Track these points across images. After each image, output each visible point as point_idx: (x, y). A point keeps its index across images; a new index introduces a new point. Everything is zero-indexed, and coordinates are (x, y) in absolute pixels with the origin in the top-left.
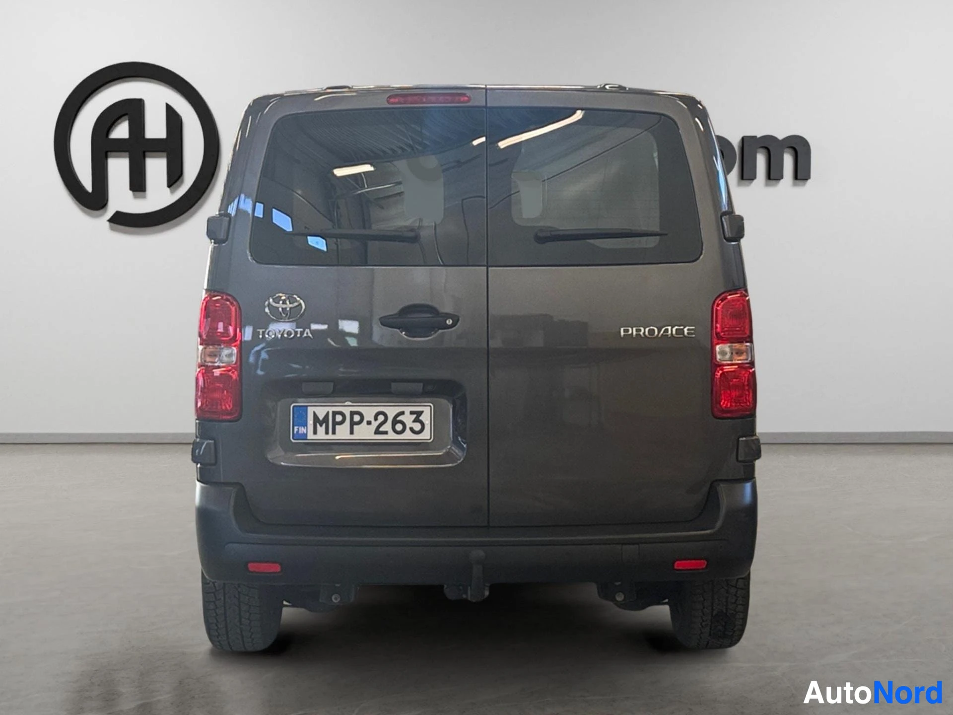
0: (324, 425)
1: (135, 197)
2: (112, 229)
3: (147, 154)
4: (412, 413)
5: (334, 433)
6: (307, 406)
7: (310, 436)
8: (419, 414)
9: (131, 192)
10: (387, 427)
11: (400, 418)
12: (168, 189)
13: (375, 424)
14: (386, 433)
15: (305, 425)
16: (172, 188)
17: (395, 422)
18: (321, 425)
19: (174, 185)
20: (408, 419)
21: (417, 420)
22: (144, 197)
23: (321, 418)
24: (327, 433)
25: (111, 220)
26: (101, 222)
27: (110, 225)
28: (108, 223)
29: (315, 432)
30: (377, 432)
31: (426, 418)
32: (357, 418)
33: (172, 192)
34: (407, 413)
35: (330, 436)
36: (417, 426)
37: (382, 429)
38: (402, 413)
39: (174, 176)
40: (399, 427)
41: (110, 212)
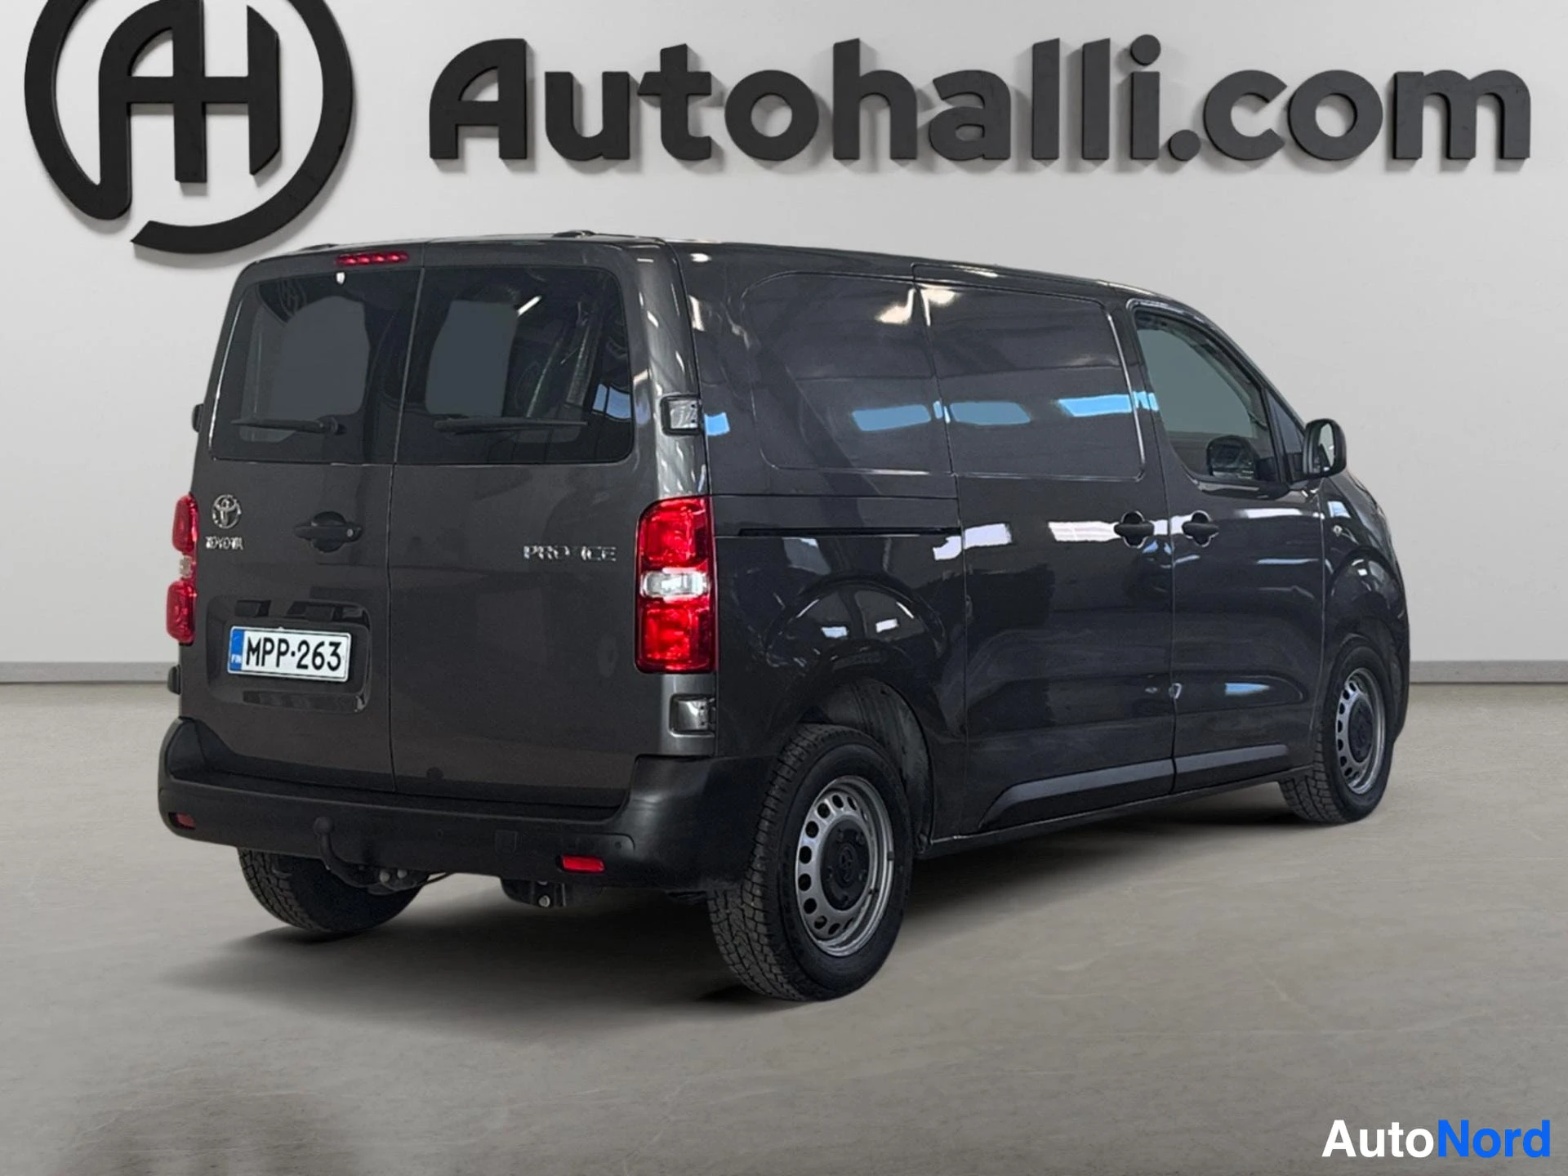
0: (256, 654)
1: (186, 193)
2: (138, 256)
3: (209, 107)
4: (331, 644)
5: (263, 664)
6: (244, 631)
7: (244, 667)
8: (336, 645)
9: (177, 184)
10: (307, 661)
11: (320, 650)
12: (251, 178)
13: (298, 655)
14: (306, 667)
15: (240, 653)
16: (258, 174)
17: (316, 654)
18: (253, 653)
19: (264, 170)
20: (326, 651)
21: (335, 654)
22: (203, 193)
23: (254, 645)
24: (257, 664)
25: (138, 240)
26: (119, 243)
27: (136, 249)
28: (132, 244)
29: (248, 663)
30: (300, 666)
31: (344, 650)
32: (283, 647)
33: (259, 184)
34: (327, 644)
35: (260, 668)
36: (334, 662)
37: (304, 662)
38: (322, 644)
39: (264, 152)
40: (318, 661)
41: (137, 222)
